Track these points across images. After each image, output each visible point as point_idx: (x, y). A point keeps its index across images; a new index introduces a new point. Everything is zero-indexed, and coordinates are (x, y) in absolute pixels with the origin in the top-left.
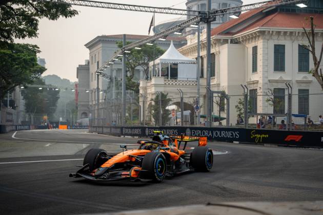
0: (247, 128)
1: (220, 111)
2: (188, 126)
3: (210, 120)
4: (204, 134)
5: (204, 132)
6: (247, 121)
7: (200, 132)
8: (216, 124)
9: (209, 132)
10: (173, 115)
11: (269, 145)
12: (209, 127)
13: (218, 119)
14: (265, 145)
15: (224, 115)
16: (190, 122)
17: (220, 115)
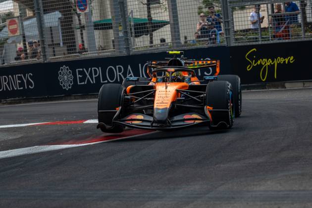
0: (233, 44)
1: (148, 5)
2: (60, 58)
3: (126, 33)
4: (112, 77)
5: (111, 71)
6: (229, 23)
7: (99, 71)
8: (141, 44)
9: (126, 69)
10: (13, 31)
11: (299, 85)
12: (124, 53)
13: (147, 27)
14: (288, 85)
15: (161, 14)
16: (63, 48)
17: (149, 16)
